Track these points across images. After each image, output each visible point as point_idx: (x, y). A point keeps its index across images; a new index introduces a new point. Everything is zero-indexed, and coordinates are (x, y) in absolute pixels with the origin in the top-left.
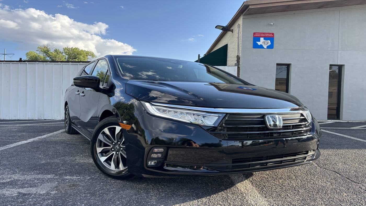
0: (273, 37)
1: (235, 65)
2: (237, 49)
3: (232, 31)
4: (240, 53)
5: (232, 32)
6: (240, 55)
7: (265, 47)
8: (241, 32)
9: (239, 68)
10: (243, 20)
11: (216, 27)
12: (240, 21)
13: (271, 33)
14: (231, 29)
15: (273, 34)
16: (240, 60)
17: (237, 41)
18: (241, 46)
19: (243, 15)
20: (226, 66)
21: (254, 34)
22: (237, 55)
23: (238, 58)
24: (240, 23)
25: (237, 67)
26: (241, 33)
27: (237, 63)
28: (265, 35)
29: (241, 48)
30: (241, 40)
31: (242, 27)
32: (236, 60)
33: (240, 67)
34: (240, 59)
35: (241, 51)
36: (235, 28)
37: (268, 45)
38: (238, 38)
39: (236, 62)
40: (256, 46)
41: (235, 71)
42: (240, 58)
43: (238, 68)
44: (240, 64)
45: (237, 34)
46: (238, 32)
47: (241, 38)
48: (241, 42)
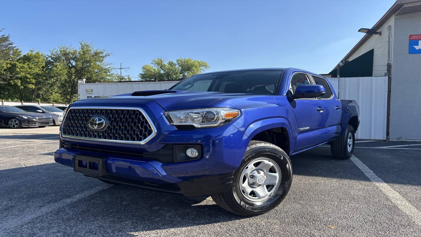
1: (385, 75)
2: (387, 55)
3: (380, 34)
4: (391, 61)
5: (381, 35)
6: (392, 62)
8: (393, 35)
10: (395, 21)
11: (359, 31)
12: (392, 22)
14: (379, 31)
16: (391, 68)
17: (387, 46)
18: (392, 52)
19: (396, 15)
20: (372, 76)
21: (411, 36)
22: (388, 64)
23: (389, 66)
24: (390, 25)
25: (387, 77)
26: (393, 37)
27: (388, 72)
29: (392, 54)
30: (393, 45)
31: (393, 29)
32: (386, 69)
33: (392, 77)
34: (392, 67)
35: (392, 58)
36: (384, 29)
38: (389, 42)
39: (386, 71)
40: (412, 51)
41: (385, 83)
42: (391, 66)
43: (388, 79)
44: (392, 73)
45: (388, 37)
46: (388, 35)
47: (393, 43)
48: (393, 47)
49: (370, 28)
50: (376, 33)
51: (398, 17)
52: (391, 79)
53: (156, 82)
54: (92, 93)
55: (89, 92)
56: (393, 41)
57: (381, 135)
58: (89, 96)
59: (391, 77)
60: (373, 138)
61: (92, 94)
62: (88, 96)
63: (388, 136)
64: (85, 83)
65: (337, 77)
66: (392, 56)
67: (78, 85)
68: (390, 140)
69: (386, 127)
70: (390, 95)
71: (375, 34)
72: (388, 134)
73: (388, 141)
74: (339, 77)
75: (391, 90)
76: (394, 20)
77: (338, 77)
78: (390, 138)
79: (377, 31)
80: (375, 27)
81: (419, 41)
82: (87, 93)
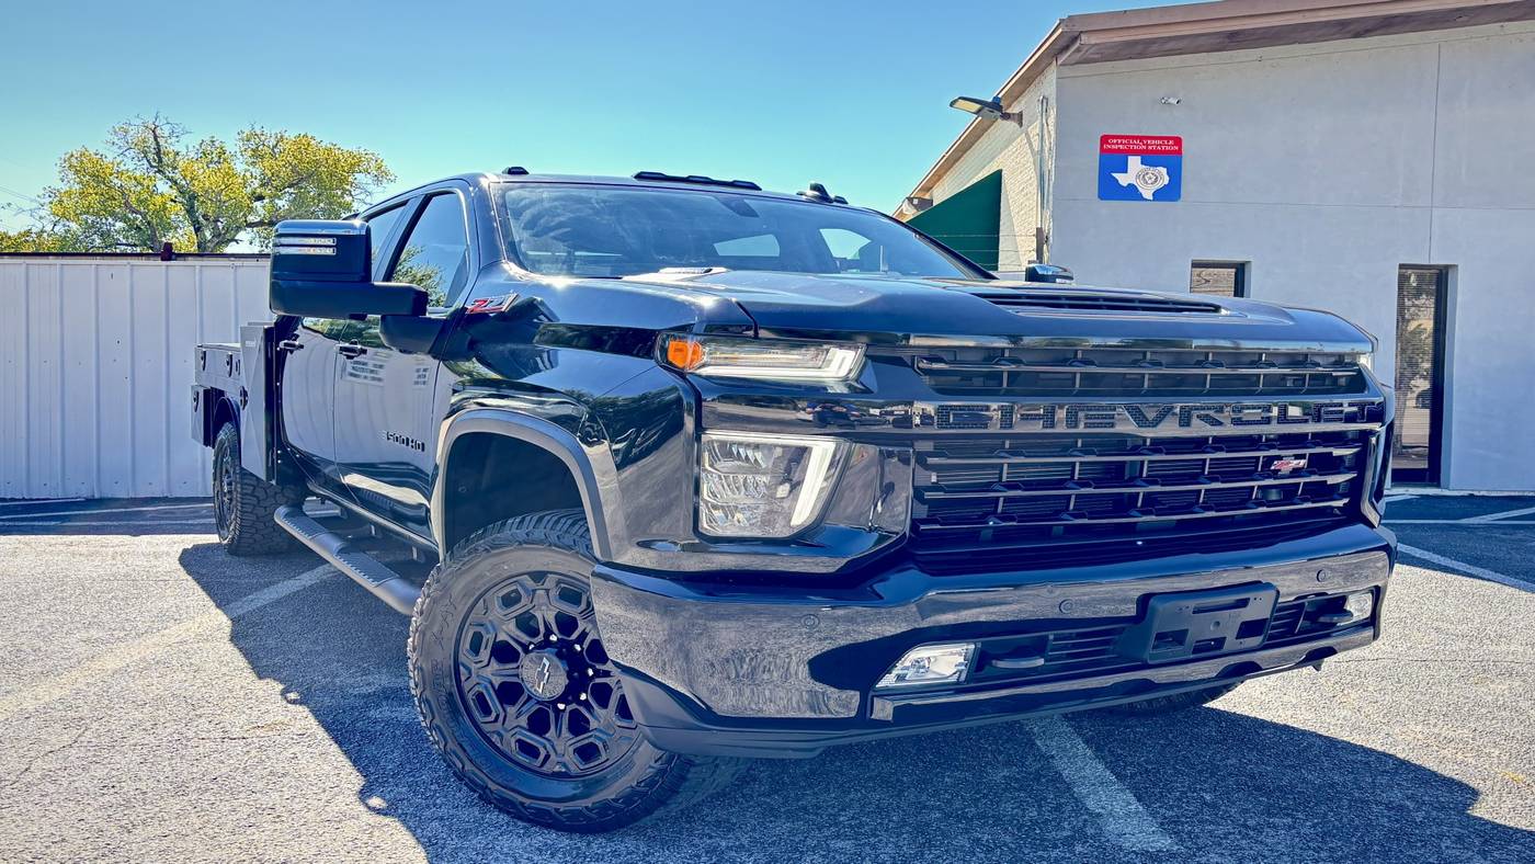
0: (1179, 152)
2: (1036, 198)
3: (1019, 119)
4: (1047, 220)
5: (1020, 123)
6: (1049, 227)
7: (1148, 194)
8: (1052, 132)
10: (1058, 83)
11: (952, 106)
12: (1049, 85)
13: (1168, 138)
14: (1015, 110)
15: (1178, 141)
16: (1046, 245)
18: (1051, 190)
19: (1061, 65)
21: (1105, 139)
22: (1038, 229)
23: (1042, 239)
24: (1046, 94)
26: (1053, 137)
28: (1147, 145)
29: (1051, 197)
30: (1052, 167)
31: (1054, 109)
32: (1034, 246)
34: (1050, 242)
35: (1050, 212)
36: (1030, 106)
37: (1159, 185)
39: (1033, 257)
40: (1110, 190)
42: (1048, 238)
49: (988, 98)
50: (1008, 117)
51: (1067, 71)
56: (1053, 153)
66: (1050, 203)
71: (1003, 120)
76: (1054, 81)
79: (1009, 111)
80: (1002, 94)
81: (1130, 158)
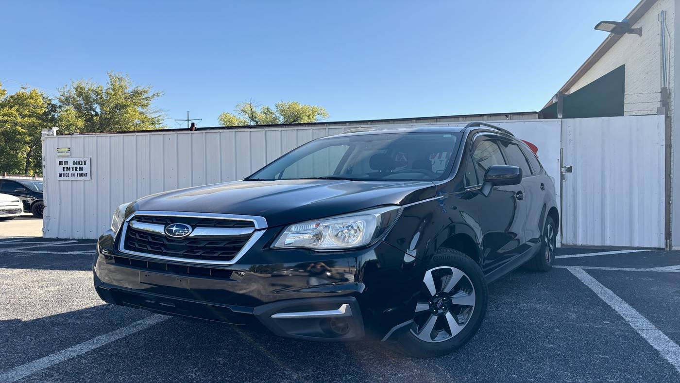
1: (659, 113)
2: (658, 72)
3: (639, 32)
4: (669, 83)
5: (640, 35)
6: (672, 86)
8: (672, 30)
9: (668, 119)
11: (596, 28)
12: (667, 4)
16: (669, 98)
18: (672, 64)
20: (623, 115)
24: (665, 10)
25: (663, 117)
27: (663, 105)
29: (672, 68)
30: (672, 50)
32: (660, 99)
33: (673, 115)
34: (673, 95)
35: (672, 77)
36: (649, 22)
38: (662, 45)
39: (659, 105)
41: (658, 127)
42: (670, 94)
43: (666, 120)
44: (673, 108)
45: (660, 36)
46: (659, 32)
47: (673, 46)
48: (672, 55)
49: (620, 20)
50: (632, 31)
52: (671, 119)
53: (193, 132)
54: (69, 154)
55: (63, 154)
56: (673, 42)
57: (654, 239)
58: (64, 160)
59: (671, 117)
60: (636, 245)
61: (68, 156)
62: (61, 160)
63: (668, 241)
64: (55, 134)
65: (556, 117)
66: (671, 71)
67: (42, 138)
68: (674, 248)
69: (664, 220)
70: (671, 153)
71: (629, 33)
72: (668, 235)
73: (668, 249)
74: (561, 117)
75: (671, 144)
77: (559, 117)
78: (673, 244)
79: (633, 28)
80: (630, 17)
82: (59, 154)
